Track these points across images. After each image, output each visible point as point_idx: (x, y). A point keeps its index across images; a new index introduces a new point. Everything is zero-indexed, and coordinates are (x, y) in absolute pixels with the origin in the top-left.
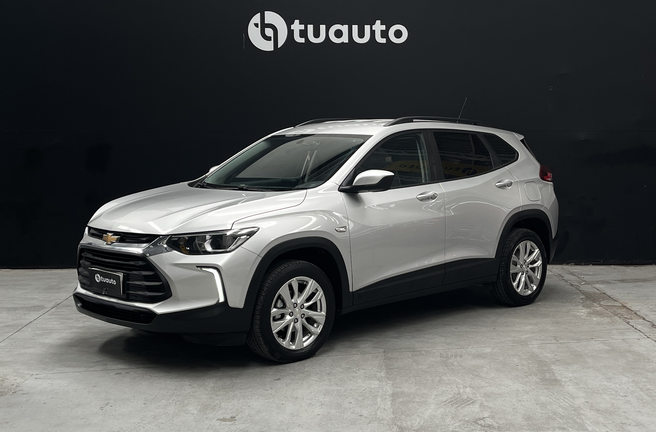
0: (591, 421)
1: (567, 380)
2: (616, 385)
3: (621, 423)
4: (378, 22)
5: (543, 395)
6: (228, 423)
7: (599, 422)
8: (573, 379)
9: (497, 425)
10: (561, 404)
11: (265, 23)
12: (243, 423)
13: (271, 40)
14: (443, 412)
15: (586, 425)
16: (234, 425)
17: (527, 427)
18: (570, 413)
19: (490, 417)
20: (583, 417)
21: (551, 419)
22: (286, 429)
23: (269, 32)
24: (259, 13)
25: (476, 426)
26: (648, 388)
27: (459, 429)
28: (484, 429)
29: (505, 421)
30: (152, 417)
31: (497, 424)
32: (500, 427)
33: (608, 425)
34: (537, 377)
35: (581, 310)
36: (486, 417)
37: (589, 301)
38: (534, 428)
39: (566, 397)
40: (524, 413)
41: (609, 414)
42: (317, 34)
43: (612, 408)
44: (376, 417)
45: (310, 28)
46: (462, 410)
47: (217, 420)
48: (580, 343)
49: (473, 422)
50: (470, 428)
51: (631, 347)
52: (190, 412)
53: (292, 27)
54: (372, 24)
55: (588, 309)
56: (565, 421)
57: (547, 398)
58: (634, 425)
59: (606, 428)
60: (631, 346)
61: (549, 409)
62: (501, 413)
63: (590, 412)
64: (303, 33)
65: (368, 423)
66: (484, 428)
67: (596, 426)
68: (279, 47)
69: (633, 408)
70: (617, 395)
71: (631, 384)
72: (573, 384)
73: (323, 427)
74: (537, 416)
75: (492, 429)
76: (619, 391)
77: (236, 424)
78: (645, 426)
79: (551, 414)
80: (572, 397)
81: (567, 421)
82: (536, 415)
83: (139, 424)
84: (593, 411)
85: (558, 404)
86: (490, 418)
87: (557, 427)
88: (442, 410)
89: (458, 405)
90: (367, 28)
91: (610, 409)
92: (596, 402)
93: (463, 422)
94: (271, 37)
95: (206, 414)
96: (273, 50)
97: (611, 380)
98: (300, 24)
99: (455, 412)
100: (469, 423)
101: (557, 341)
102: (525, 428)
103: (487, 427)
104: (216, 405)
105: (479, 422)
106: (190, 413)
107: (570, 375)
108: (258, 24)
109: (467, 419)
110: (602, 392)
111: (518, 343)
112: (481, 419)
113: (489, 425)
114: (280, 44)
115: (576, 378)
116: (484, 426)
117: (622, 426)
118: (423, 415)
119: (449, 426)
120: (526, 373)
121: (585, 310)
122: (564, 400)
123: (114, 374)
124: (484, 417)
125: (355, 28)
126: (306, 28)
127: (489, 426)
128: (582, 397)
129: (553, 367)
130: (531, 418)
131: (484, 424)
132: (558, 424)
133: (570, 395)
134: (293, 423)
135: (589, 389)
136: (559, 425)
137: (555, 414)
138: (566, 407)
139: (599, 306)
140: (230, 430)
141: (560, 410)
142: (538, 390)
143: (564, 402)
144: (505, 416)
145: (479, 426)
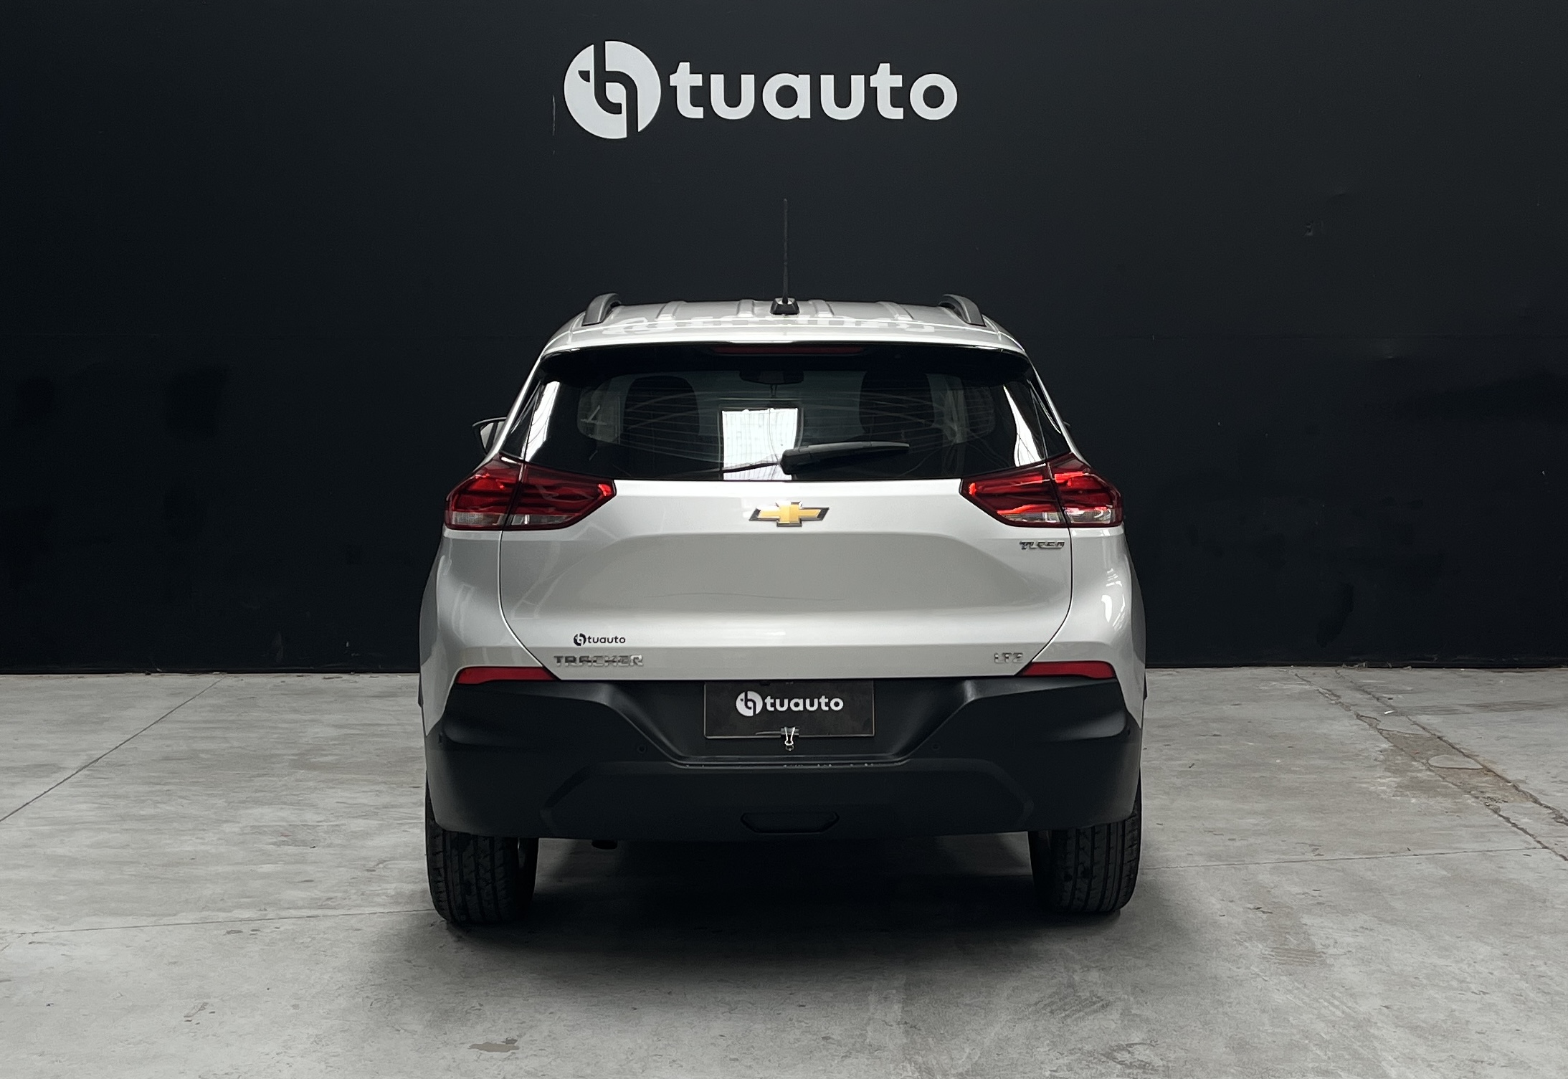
0: (1397, 1053)
1: (1342, 951)
2: (1461, 965)
3: (1470, 1060)
4: (884, 68)
5: (1278, 990)
6: (495, 1054)
7: (1416, 1057)
8: (1354, 951)
9: (1161, 1063)
10: (1323, 1011)
11: (607, 70)
12: (535, 1055)
13: (620, 113)
14: (1030, 1030)
15: (1383, 1063)
16: (512, 1060)
17: (1235, 1068)
18: (1344, 1033)
19: (1145, 1044)
20: (1376, 1044)
21: (1297, 1049)
22: (641, 1071)
23: (616, 92)
24: (593, 46)
25: (1109, 1067)
26: (1541, 971)
27: (1067, 1072)
28: (1129, 1074)
29: (1184, 1054)
30: (312, 1040)
31: (1162, 1059)
32: (1169, 1067)
33: (1440, 1064)
34: (1265, 944)
35: (1380, 778)
36: (1136, 1044)
37: (1399, 758)
38: (1253, 1072)
39: (1337, 994)
40: (1229, 1035)
41: (1440, 1038)
42: (733, 98)
43: (1449, 1023)
44: (863, 1042)
45: (717, 81)
46: (1077, 1025)
47: (474, 1046)
48: (1375, 860)
49: (1102, 1055)
50: (1094, 1071)
51: (1502, 870)
52: (406, 1027)
53: (674, 80)
54: (870, 71)
55: (1396, 777)
56: (1330, 1054)
57: (1288, 996)
58: (1504, 1065)
59: (1433, 1072)
60: (1502, 868)
61: (1292, 1024)
62: (1172, 1034)
63: (1395, 1032)
64: (700, 96)
65: (842, 1057)
66: (1131, 1070)
67: (1409, 1068)
68: (639, 130)
69: (1501, 1022)
70: (1461, 990)
71: (1499, 963)
72: (1355, 962)
73: (732, 1067)
74: (1261, 1042)
75: (1151, 1074)
76: (1468, 980)
77: (517, 1058)
78: (1530, 1067)
79: (1298, 1036)
80: (1351, 995)
81: (1336, 1055)
82: (1259, 1037)
83: (278, 1058)
84: (1402, 1029)
85: (1316, 1012)
86: (1146, 1047)
87: (1312, 1068)
88: (1029, 1025)
89: (1067, 1013)
90: (857, 82)
91: (1444, 1025)
92: (1409, 1008)
93: (1079, 1054)
94: (620, 105)
95: (445, 1034)
96: (625, 136)
97: (1447, 953)
98: (691, 73)
99: (1059, 1031)
100: (1092, 1058)
101: (1319, 855)
102: (1232, 1070)
103: (1139, 1067)
104: (470, 1009)
105: (1119, 1056)
106: (405, 1030)
107: (1350, 940)
108: (589, 72)
109: (1088, 1047)
110: (1425, 982)
111: (1221, 861)
112: (1123, 1049)
113: (1143, 1063)
114: (643, 123)
115: (1361, 947)
116: (1131, 1066)
117: (1472, 1068)
118: (979, 1038)
119: (1042, 1066)
120: (1239, 934)
121: (1389, 779)
122: (1331, 1001)
123: (224, 932)
124: (1132, 1042)
125: (827, 82)
126: (707, 82)
127: (1144, 1066)
128: (1376, 995)
129: (1306, 919)
130: (1247, 1047)
131: (1130, 1061)
132: (1313, 1061)
133: (1346, 989)
134: (656, 1055)
135: (1394, 974)
136: (1317, 1065)
137: (1307, 1037)
138: (1334, 1018)
139: (1424, 768)
140: (501, 1073)
141: (1320, 1027)
142: (1266, 976)
143: (1331, 1008)
144: (1184, 1041)
145: (1119, 1066)
